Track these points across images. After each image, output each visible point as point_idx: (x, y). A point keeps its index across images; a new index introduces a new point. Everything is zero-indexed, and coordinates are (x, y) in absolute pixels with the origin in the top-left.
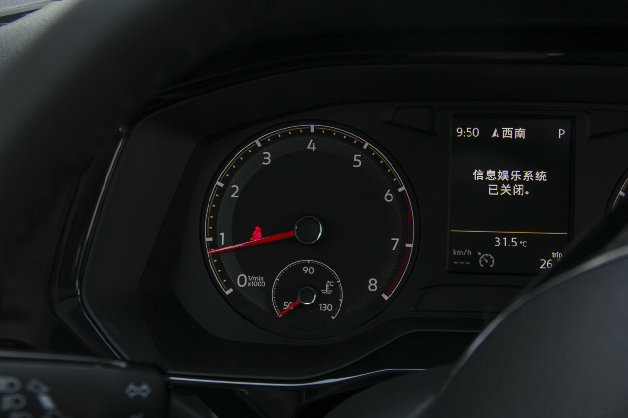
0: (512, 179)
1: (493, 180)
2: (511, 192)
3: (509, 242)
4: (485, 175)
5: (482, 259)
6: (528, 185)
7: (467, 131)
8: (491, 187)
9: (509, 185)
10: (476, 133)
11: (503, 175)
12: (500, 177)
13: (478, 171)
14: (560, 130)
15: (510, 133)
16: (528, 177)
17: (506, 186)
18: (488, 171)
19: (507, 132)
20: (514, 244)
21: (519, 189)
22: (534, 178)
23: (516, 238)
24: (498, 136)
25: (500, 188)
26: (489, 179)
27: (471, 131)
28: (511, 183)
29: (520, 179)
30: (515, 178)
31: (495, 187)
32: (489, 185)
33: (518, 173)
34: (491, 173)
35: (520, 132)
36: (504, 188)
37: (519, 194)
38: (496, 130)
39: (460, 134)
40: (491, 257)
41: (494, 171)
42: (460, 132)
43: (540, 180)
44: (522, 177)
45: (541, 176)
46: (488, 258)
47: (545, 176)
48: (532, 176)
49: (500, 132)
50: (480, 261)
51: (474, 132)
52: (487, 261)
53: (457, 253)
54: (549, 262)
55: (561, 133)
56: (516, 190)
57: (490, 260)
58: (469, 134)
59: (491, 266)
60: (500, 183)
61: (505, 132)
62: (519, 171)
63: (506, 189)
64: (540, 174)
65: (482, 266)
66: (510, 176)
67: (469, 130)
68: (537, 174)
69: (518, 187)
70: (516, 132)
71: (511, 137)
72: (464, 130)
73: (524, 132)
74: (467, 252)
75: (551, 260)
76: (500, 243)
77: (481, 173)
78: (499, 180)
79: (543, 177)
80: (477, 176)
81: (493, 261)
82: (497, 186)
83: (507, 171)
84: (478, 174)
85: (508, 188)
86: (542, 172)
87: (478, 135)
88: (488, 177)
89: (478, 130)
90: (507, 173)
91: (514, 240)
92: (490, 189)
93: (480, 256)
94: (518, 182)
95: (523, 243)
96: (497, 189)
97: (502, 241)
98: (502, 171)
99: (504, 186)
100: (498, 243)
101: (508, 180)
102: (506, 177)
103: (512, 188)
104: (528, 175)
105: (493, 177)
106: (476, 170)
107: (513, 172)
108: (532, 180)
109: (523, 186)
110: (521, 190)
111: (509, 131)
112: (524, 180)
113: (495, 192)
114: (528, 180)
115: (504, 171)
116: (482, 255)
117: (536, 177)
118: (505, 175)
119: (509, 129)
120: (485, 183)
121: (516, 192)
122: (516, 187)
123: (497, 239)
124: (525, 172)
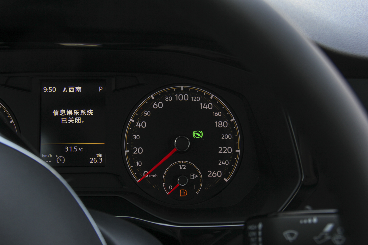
0: (74, 114)
1: (64, 115)
2: (74, 122)
3: (73, 149)
4: (59, 113)
5: (58, 159)
6: (83, 118)
7: (50, 89)
8: (63, 119)
9: (73, 118)
10: (54, 90)
11: (70, 113)
12: (68, 114)
13: (56, 110)
14: (100, 87)
15: (73, 89)
16: (83, 113)
17: (71, 118)
18: (61, 111)
19: (71, 89)
20: (76, 150)
21: (78, 120)
22: (86, 113)
23: (77, 147)
24: (66, 91)
25: (68, 119)
26: (62, 115)
27: (52, 89)
28: (74, 116)
29: (79, 114)
30: (76, 114)
31: (65, 119)
32: (62, 118)
33: (78, 111)
34: (63, 112)
35: (78, 88)
36: (70, 120)
37: (78, 122)
38: (65, 88)
39: (45, 91)
40: (63, 158)
41: (65, 111)
42: (45, 89)
43: (89, 115)
44: (80, 113)
45: (90, 112)
46: (61, 158)
47: (92, 112)
48: (85, 113)
49: (68, 89)
50: (57, 160)
51: (53, 90)
52: (61, 160)
53: (44, 156)
54: (95, 159)
55: (101, 89)
56: (76, 121)
57: (62, 159)
58: (50, 90)
59: (63, 163)
60: (68, 117)
61: (70, 89)
62: (78, 110)
63: (71, 120)
64: (90, 111)
65: (58, 163)
66: (73, 113)
67: (50, 88)
68: (88, 111)
69: (78, 119)
70: (76, 89)
71: (74, 92)
72: (48, 88)
73: (81, 89)
74: (50, 155)
75: (96, 158)
76: (68, 150)
77: (57, 111)
78: (67, 115)
79: (91, 113)
80: (55, 113)
81: (64, 160)
82: (66, 118)
83: (72, 110)
84: (56, 112)
85: (72, 120)
86: (91, 110)
87: (55, 91)
88: (61, 114)
89: (55, 88)
90: (72, 111)
91: (76, 148)
92: (62, 120)
93: (57, 157)
94: (78, 116)
95: (81, 149)
96: (66, 120)
97: (69, 149)
98: (69, 110)
99: (70, 118)
100: (67, 150)
101: (72, 115)
102: (71, 114)
103: (74, 120)
104: (83, 112)
105: (64, 114)
106: (55, 110)
107: (75, 111)
108: (85, 114)
109: (80, 118)
110: (79, 121)
111: (72, 88)
112: (81, 115)
113: (65, 122)
114: (83, 115)
115: (70, 110)
116: (58, 157)
117: (88, 113)
118: (71, 113)
119: (72, 87)
120: (60, 117)
121: (77, 122)
122: (76, 119)
123: (67, 148)
124: (81, 110)
